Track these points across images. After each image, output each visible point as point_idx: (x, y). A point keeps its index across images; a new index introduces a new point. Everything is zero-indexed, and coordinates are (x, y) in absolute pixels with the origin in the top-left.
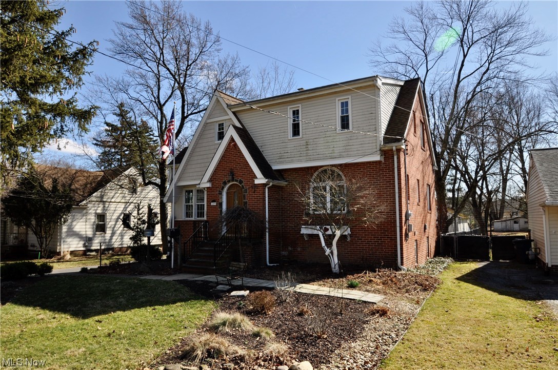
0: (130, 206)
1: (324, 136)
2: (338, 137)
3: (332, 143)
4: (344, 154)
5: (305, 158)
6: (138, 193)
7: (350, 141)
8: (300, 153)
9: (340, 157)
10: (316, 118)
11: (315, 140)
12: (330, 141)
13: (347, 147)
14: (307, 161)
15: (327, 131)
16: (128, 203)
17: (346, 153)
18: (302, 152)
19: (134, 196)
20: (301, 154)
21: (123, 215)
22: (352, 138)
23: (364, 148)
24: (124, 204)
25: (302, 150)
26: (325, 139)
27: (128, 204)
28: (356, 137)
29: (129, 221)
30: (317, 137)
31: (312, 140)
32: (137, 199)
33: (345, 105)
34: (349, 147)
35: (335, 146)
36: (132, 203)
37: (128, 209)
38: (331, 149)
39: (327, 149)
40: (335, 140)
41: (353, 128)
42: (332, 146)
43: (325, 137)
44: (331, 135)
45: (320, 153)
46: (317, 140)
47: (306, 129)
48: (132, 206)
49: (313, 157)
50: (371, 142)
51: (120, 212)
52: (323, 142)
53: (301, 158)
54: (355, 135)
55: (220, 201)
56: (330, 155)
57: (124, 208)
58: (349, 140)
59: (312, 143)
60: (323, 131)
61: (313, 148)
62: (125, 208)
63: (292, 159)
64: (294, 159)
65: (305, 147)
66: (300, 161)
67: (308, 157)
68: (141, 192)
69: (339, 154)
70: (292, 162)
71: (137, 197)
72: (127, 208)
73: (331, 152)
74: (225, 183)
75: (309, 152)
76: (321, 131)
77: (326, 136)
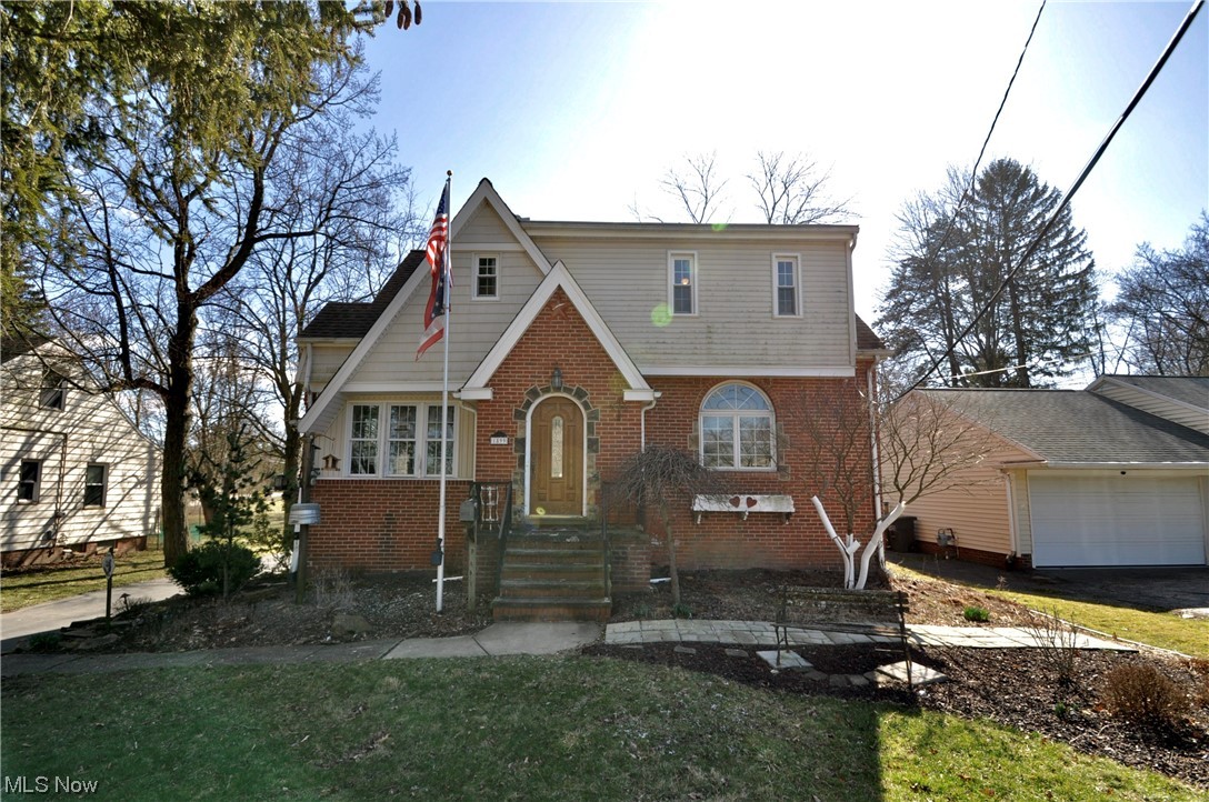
0: (43, 441)
1: (746, 320)
2: (775, 326)
3: (763, 336)
4: (786, 358)
5: (704, 357)
6: (67, 409)
7: (799, 336)
8: (693, 346)
9: (778, 364)
10: (730, 283)
11: (726, 325)
12: (759, 331)
13: (793, 347)
14: (709, 364)
15: (753, 312)
16: (39, 431)
17: (791, 358)
18: (698, 346)
19: (55, 414)
20: (696, 348)
21: (19, 463)
22: (803, 331)
23: (825, 353)
24: (24, 433)
25: (697, 341)
26: (749, 325)
27: (38, 434)
28: (810, 331)
29: (35, 479)
30: (732, 320)
31: (720, 325)
32: (63, 422)
33: (785, 268)
34: (798, 347)
35: (768, 342)
36: (48, 431)
37: (37, 448)
38: (760, 347)
39: (751, 347)
40: (769, 331)
41: (805, 312)
42: (763, 342)
43: (749, 322)
44: (762, 320)
45: (737, 352)
46: (732, 325)
47: (707, 301)
48: (46, 441)
49: (723, 357)
50: (838, 342)
51: (12, 454)
52: (744, 331)
53: (696, 357)
54: (809, 326)
55: (519, 435)
56: (760, 357)
57: (24, 444)
58: (797, 333)
59: (719, 331)
60: (745, 310)
61: (723, 341)
62: (28, 445)
63: (676, 357)
64: (682, 357)
65: (704, 336)
66: (696, 363)
67: (711, 357)
68: (76, 406)
69: (776, 358)
70: (674, 363)
71: (62, 418)
72: (34, 443)
73: (760, 352)
74: (535, 394)
75: (714, 346)
76: (740, 309)
77: (751, 320)
